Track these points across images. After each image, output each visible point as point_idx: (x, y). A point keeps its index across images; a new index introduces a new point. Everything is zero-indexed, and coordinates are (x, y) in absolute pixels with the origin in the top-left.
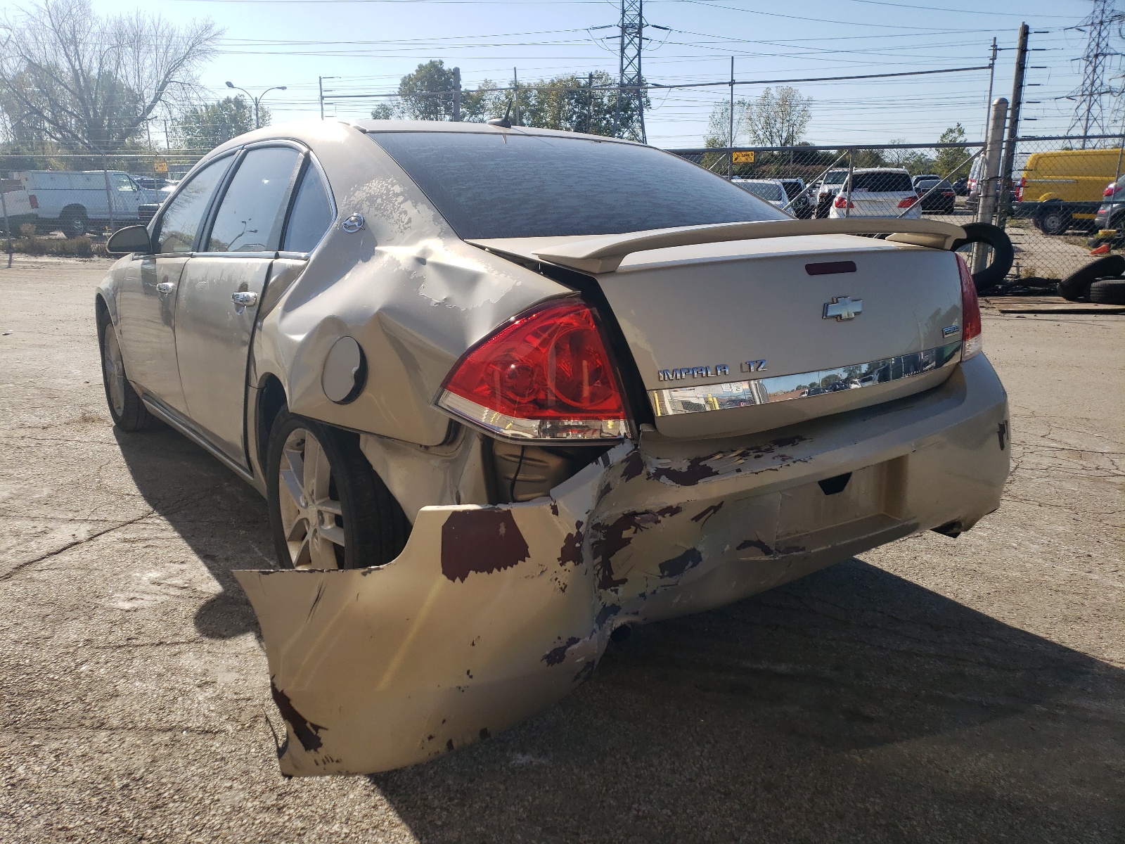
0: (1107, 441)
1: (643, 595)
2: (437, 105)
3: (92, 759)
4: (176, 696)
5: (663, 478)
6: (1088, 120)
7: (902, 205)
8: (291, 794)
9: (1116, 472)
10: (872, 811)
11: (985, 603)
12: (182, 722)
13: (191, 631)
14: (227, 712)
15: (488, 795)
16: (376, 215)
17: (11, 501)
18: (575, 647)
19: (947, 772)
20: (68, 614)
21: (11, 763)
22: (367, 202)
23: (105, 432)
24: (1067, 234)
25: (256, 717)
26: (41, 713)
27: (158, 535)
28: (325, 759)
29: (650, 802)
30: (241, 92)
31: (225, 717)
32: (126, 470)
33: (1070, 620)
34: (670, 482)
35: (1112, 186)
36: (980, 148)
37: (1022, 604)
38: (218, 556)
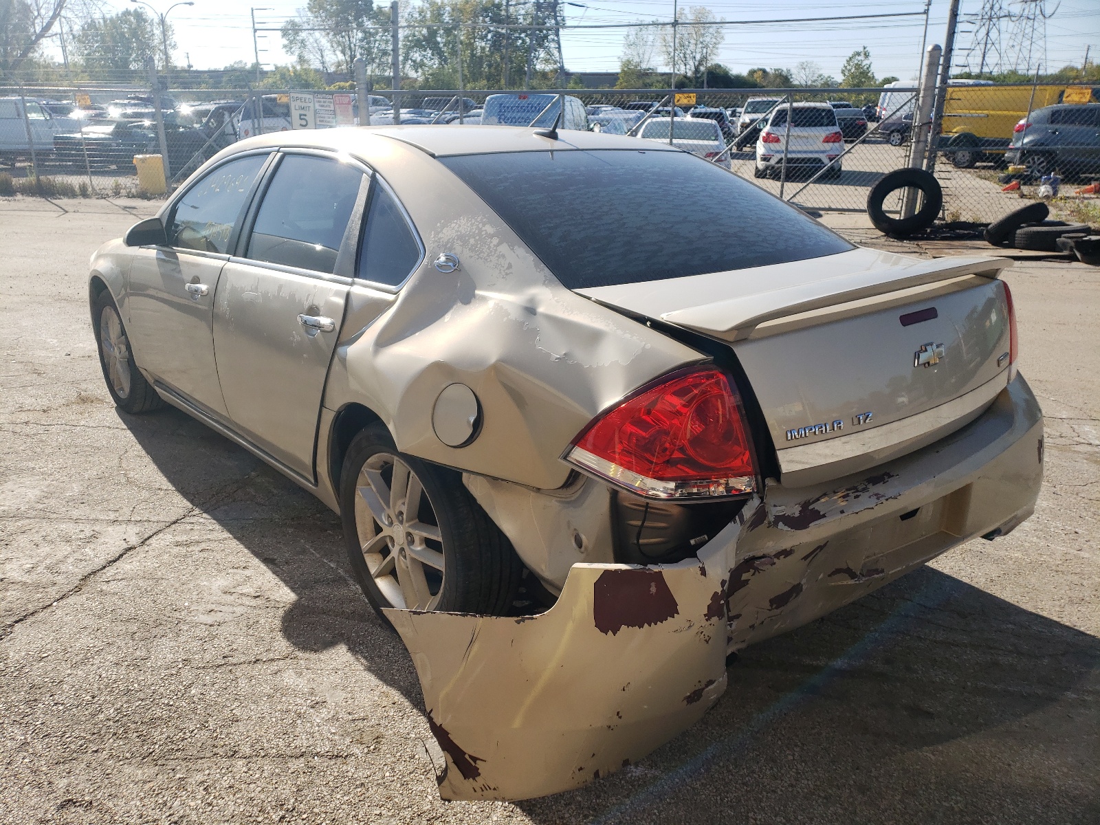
0: (1063, 406)
1: (752, 627)
2: (348, 22)
3: (240, 790)
4: (295, 719)
5: (781, 525)
6: (986, 44)
7: (827, 140)
8: (438, 818)
9: (1077, 439)
10: (956, 809)
11: (998, 587)
12: (309, 747)
13: (282, 645)
14: (348, 734)
15: (617, 810)
16: (471, 257)
17: (46, 501)
18: (711, 687)
19: (1009, 765)
20: (155, 631)
21: (165, 799)
22: (459, 242)
23: (108, 414)
24: (977, 168)
25: (378, 738)
26: (172, 742)
27: (209, 537)
28: (483, 787)
29: (763, 809)
30: (141, 5)
31: (348, 740)
32: (147, 459)
33: (1075, 602)
34: (786, 528)
35: (1022, 122)
36: (914, 93)
37: (1030, 587)
38: (276, 560)
